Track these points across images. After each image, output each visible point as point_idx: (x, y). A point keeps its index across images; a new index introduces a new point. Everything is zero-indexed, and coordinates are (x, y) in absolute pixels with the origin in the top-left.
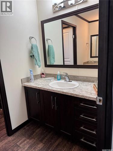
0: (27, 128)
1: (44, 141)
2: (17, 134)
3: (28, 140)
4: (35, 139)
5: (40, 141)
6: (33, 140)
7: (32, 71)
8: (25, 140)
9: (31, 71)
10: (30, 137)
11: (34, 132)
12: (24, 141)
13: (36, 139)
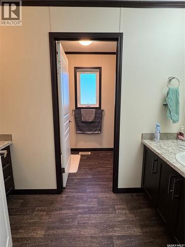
0: (136, 197)
1: (145, 230)
2: (122, 195)
3: (127, 212)
4: (135, 217)
5: (140, 225)
6: (133, 216)
7: (159, 126)
8: (125, 209)
9: (157, 126)
10: (132, 209)
11: (140, 208)
12: (123, 209)
13: (137, 218)
